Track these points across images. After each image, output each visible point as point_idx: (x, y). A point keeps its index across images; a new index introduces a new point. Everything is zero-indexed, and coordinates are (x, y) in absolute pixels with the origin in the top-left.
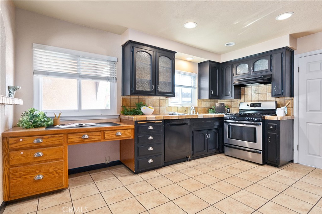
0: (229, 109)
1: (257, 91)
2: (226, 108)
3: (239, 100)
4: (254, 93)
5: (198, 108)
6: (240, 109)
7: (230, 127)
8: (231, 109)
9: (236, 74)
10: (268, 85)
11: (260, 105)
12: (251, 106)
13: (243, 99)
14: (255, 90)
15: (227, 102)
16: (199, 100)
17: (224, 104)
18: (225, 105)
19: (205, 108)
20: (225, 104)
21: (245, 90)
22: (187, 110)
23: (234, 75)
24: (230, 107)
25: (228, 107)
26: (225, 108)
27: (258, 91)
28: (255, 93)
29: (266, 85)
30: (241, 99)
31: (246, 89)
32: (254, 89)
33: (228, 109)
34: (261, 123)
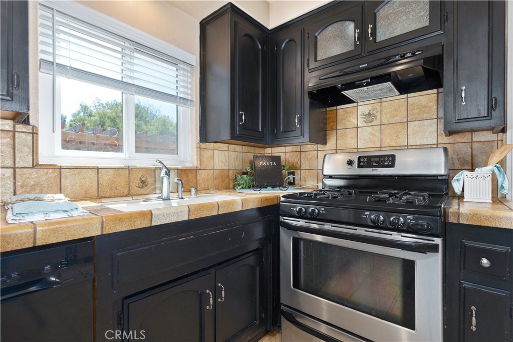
0: (293, 173)
1: (376, 117)
2: (285, 172)
3: (320, 147)
4: (365, 124)
5: (200, 172)
6: (325, 173)
7: (302, 243)
8: (297, 172)
9: (316, 60)
10: (410, 95)
11: (390, 161)
12: (359, 166)
13: (331, 144)
14: (369, 114)
15: (288, 155)
16: (203, 145)
17: (279, 157)
18: (283, 164)
19: (225, 172)
20: (282, 158)
21: (339, 117)
22: (150, 180)
23: (308, 64)
24: (296, 168)
25: (290, 168)
26: (283, 172)
27: (378, 117)
28: (370, 124)
29: (405, 96)
30: (325, 143)
31: (340, 112)
32: (367, 112)
33: (289, 174)
34: (438, 241)
